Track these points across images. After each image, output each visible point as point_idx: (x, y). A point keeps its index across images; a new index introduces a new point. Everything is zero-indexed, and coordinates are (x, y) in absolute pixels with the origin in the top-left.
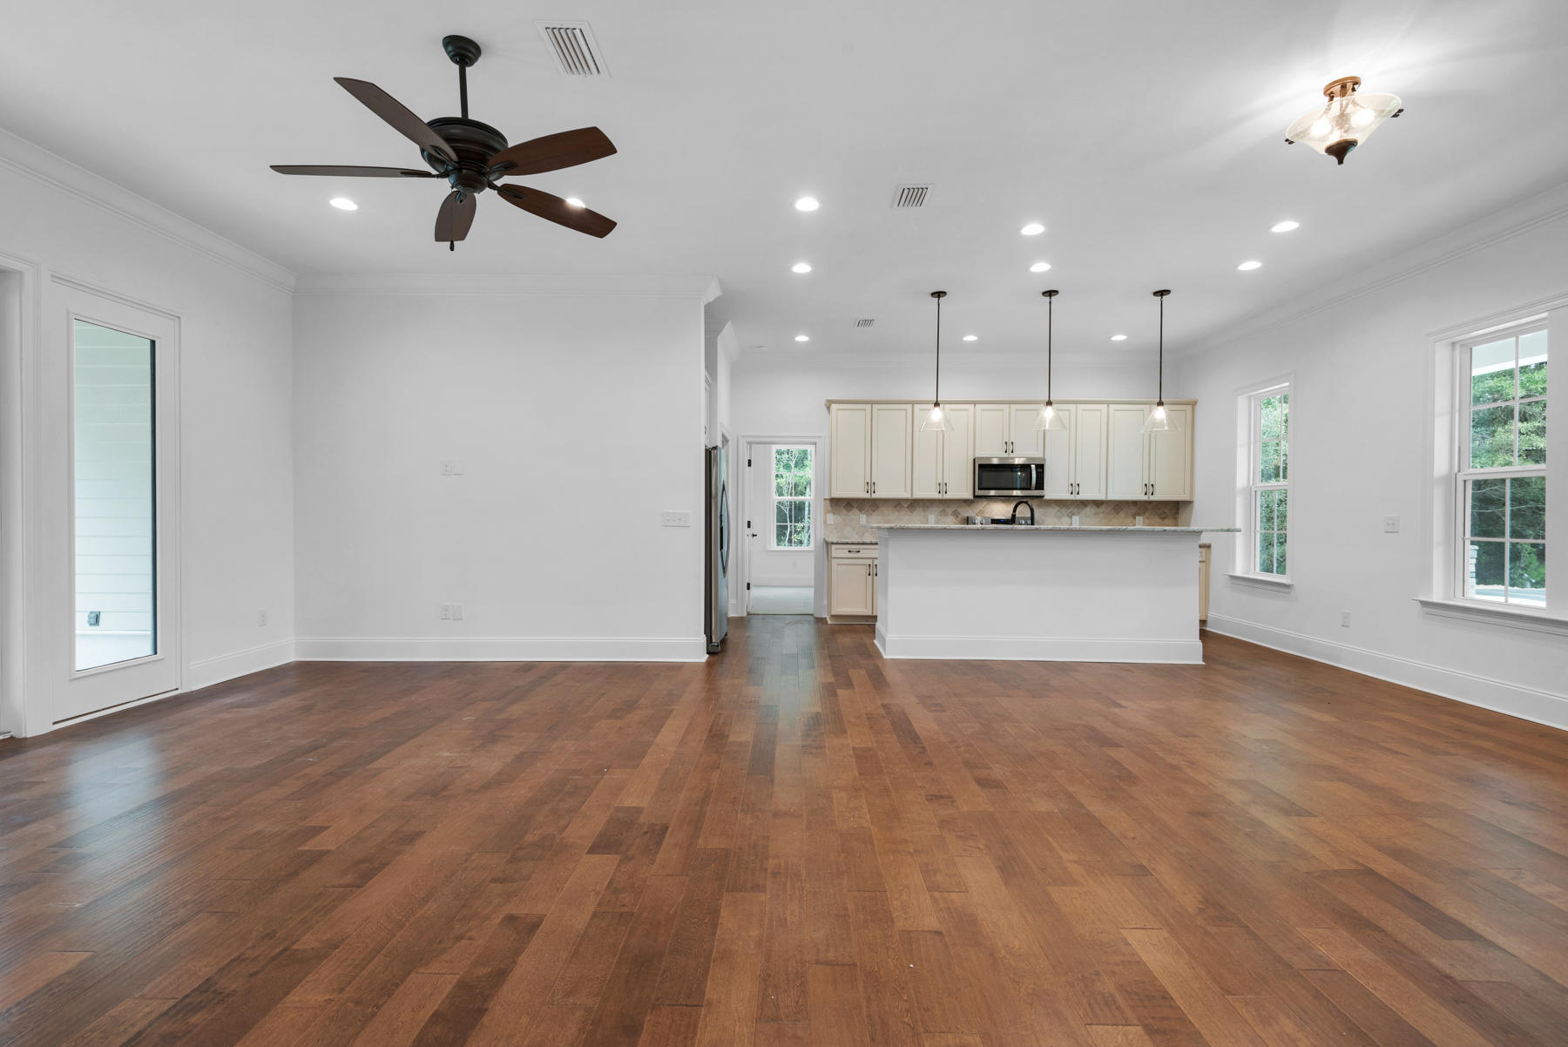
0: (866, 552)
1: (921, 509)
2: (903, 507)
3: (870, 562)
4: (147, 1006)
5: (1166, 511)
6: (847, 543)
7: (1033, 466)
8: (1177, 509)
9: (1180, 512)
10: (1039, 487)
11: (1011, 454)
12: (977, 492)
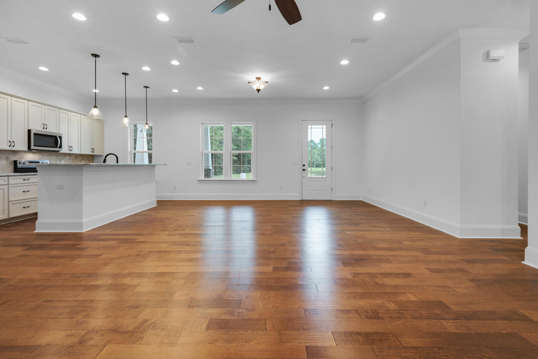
4: (447, 325)
5: (90, 159)
7: (58, 137)
8: (93, 158)
9: (94, 159)
10: (61, 147)
11: (46, 130)
12: (33, 147)
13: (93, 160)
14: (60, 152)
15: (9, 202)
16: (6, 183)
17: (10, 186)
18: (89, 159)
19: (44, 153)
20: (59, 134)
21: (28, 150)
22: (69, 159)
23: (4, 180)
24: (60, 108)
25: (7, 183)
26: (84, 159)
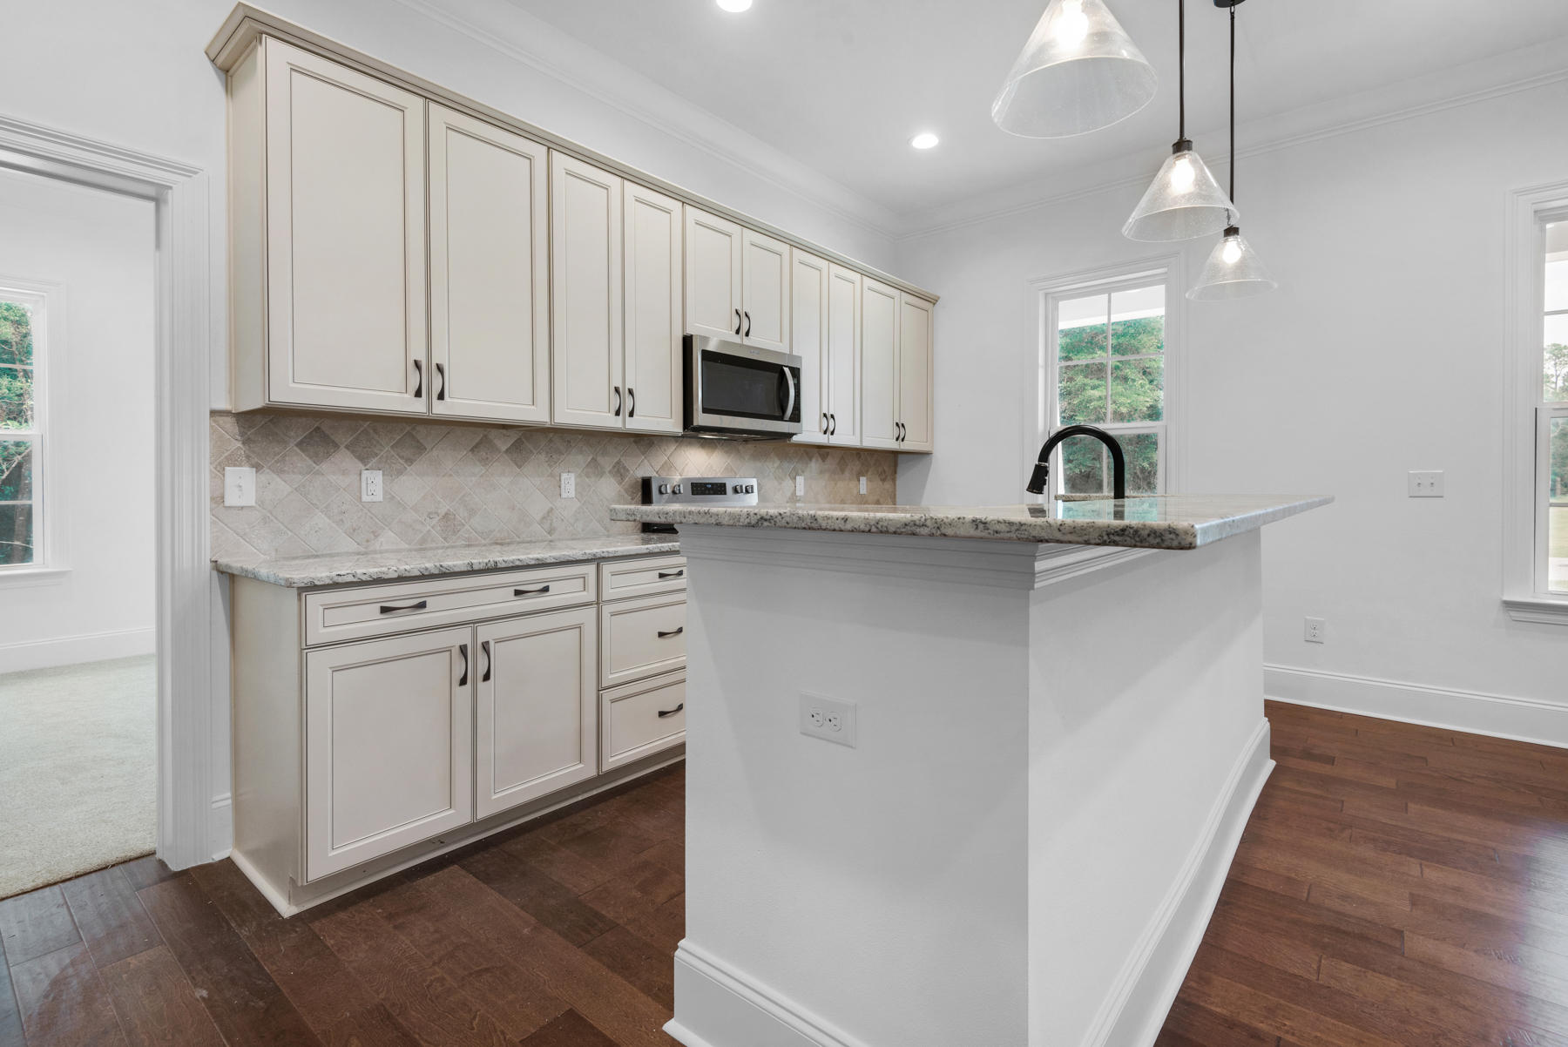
0: (447, 604)
1: (543, 457)
2: (498, 450)
3: (463, 636)
5: (886, 469)
6: (379, 581)
7: (786, 370)
8: (896, 465)
9: (899, 470)
10: (796, 417)
11: (746, 341)
12: (701, 419)
13: (895, 472)
14: (795, 438)
15: (600, 689)
16: (590, 596)
17: (607, 609)
18: (880, 470)
19: (740, 448)
20: (791, 356)
21: (684, 429)
22: (821, 472)
23: (582, 580)
24: (795, 244)
25: (593, 598)
26: (867, 471)
